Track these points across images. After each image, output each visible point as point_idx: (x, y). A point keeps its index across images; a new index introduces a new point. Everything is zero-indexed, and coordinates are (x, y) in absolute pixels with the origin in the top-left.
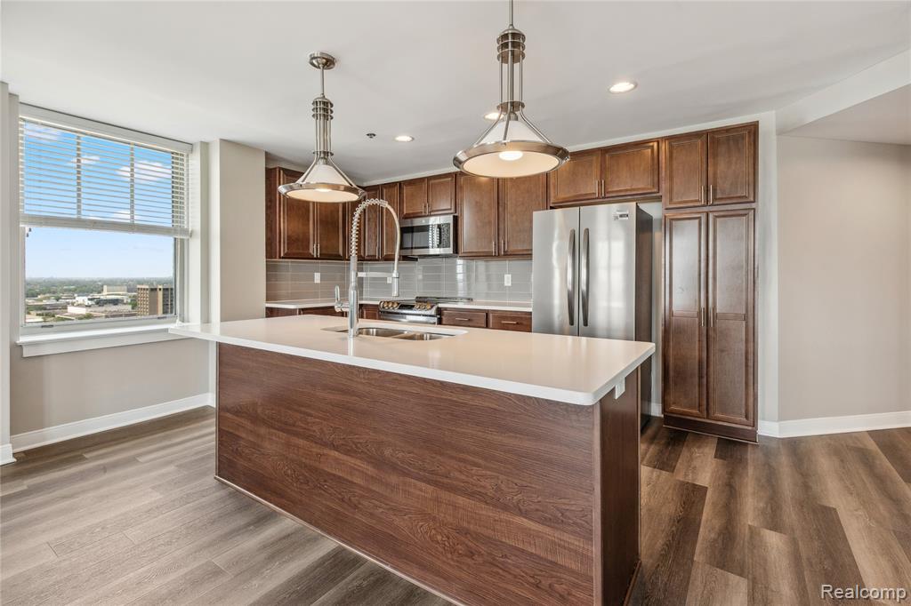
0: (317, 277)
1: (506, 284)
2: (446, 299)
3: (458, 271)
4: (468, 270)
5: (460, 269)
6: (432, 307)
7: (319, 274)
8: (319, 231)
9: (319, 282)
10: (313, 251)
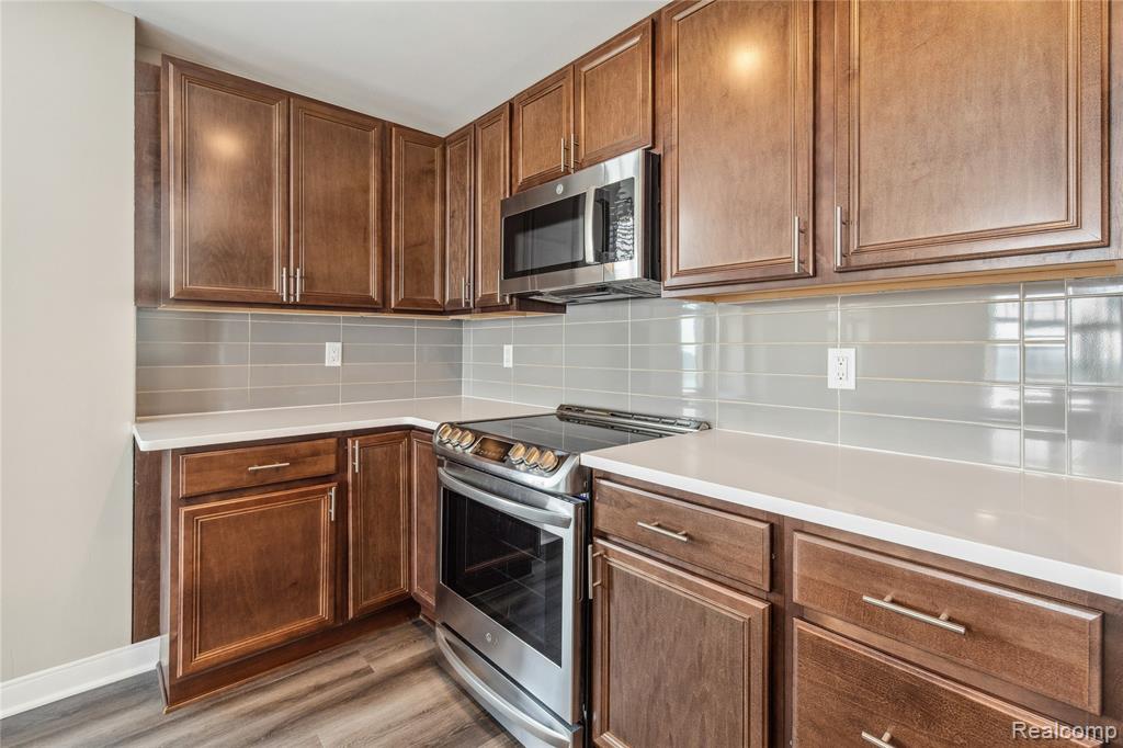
0: (333, 354)
1: (833, 383)
2: (618, 427)
3: (684, 339)
4: (707, 334)
5: (689, 328)
6: (561, 460)
7: (339, 345)
8: (302, 234)
9: (338, 363)
10: (279, 284)
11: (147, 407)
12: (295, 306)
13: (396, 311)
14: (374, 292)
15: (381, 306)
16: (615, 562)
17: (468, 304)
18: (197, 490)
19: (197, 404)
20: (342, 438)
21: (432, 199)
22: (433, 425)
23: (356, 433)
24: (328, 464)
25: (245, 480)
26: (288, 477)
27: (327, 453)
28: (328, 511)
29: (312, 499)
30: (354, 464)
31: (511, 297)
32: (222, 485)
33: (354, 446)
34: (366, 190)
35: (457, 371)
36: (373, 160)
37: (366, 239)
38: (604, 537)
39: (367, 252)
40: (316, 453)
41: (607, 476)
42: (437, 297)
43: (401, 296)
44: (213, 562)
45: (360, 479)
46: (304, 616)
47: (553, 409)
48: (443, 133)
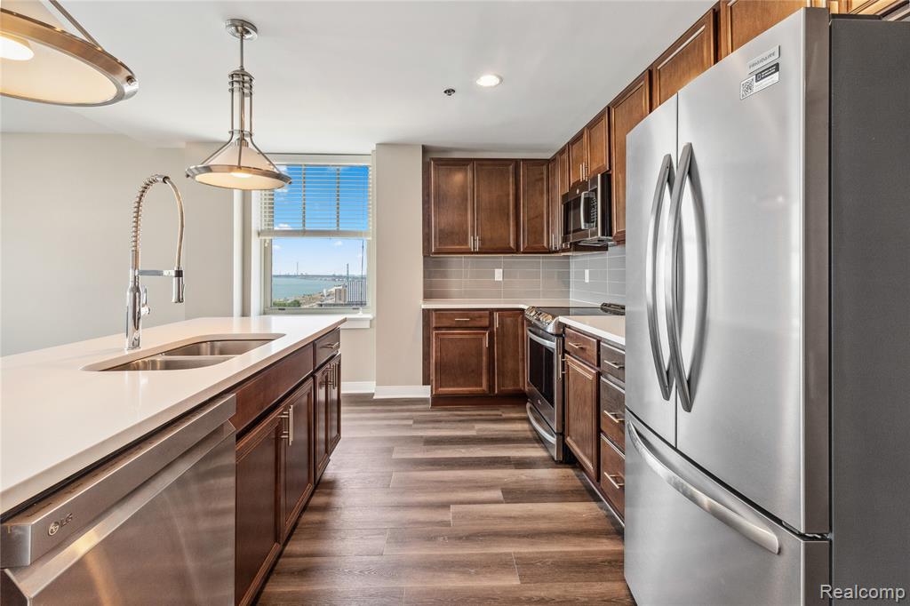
0: (498, 274)
6: (553, 319)
7: (501, 270)
8: (479, 221)
9: (501, 279)
10: (471, 244)
11: (428, 296)
12: (477, 253)
13: (523, 253)
14: (512, 245)
15: (517, 251)
16: (569, 363)
17: (556, 248)
18: (438, 325)
19: (443, 296)
20: (491, 311)
21: (542, 194)
22: (526, 307)
23: (498, 310)
24: (486, 322)
25: (454, 324)
26: (470, 325)
27: (485, 317)
28: (486, 343)
29: (479, 336)
30: (496, 324)
31: (571, 244)
32: (447, 325)
33: (496, 315)
34: (508, 195)
35: (567, 285)
36: (511, 180)
37: (508, 219)
38: (569, 354)
39: (509, 225)
40: (480, 317)
41: (570, 327)
42: (545, 245)
43: (526, 245)
44: (444, 354)
45: (500, 331)
46: (476, 386)
47: (599, 305)
48: (549, 156)
